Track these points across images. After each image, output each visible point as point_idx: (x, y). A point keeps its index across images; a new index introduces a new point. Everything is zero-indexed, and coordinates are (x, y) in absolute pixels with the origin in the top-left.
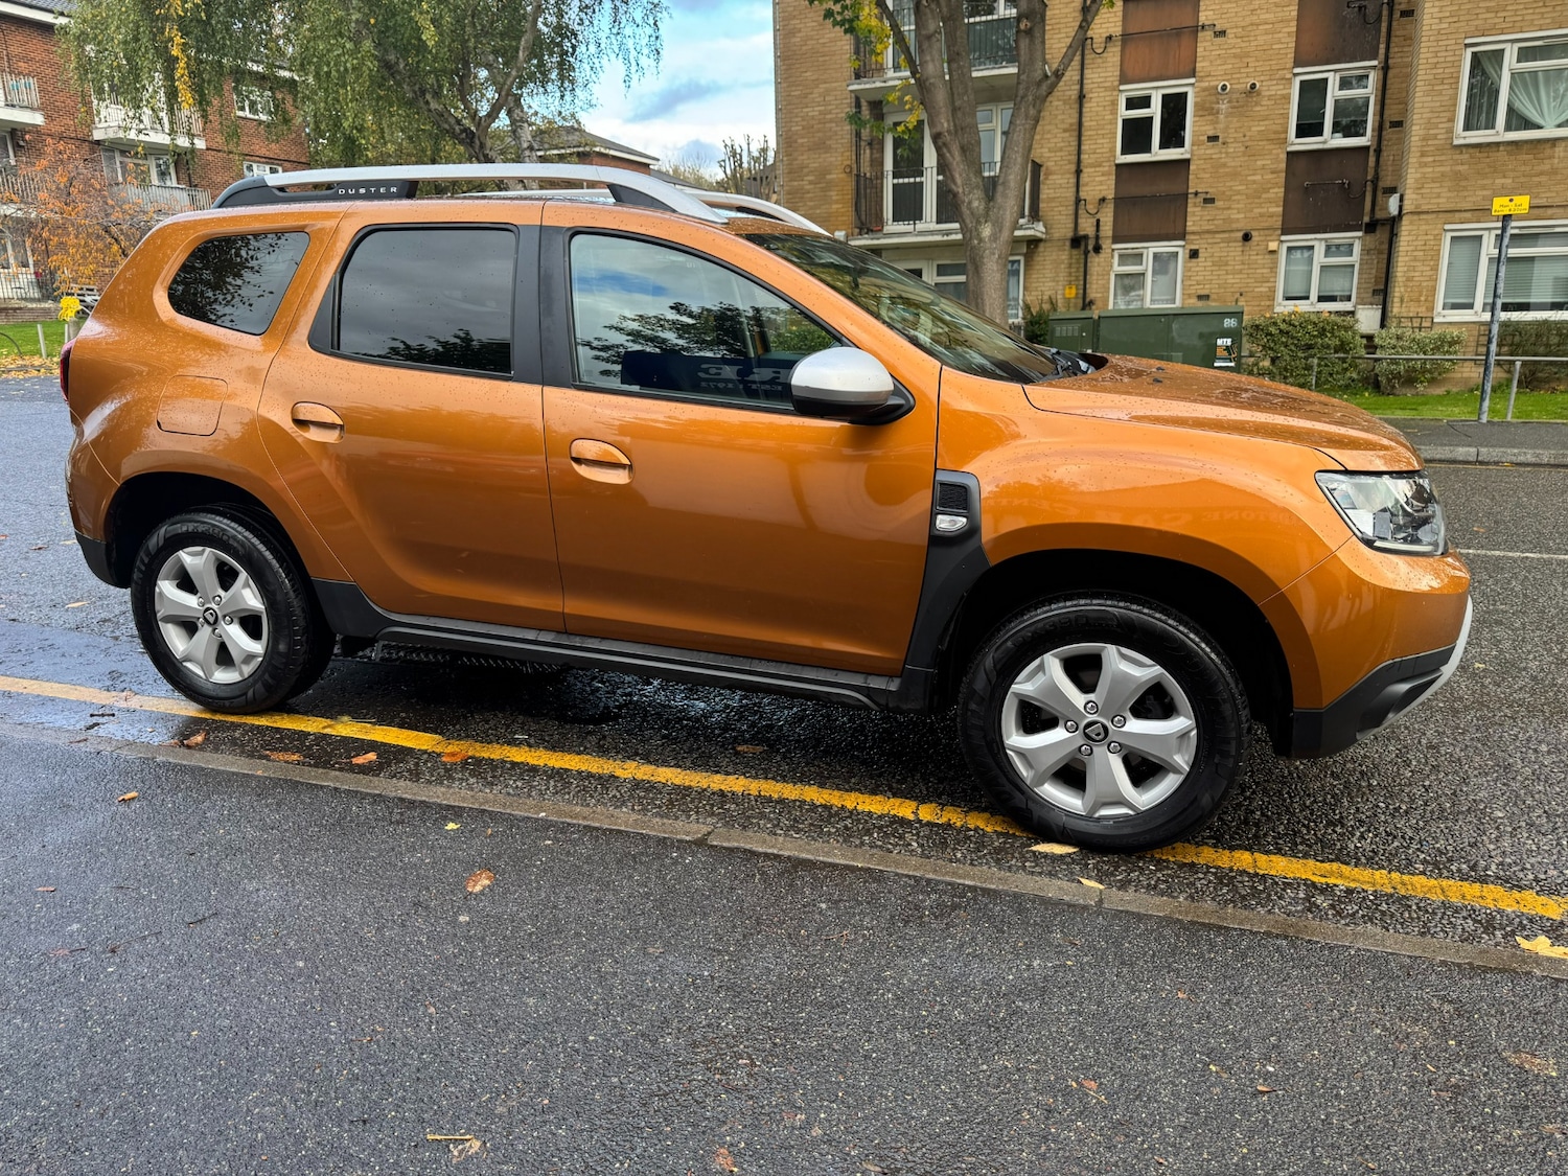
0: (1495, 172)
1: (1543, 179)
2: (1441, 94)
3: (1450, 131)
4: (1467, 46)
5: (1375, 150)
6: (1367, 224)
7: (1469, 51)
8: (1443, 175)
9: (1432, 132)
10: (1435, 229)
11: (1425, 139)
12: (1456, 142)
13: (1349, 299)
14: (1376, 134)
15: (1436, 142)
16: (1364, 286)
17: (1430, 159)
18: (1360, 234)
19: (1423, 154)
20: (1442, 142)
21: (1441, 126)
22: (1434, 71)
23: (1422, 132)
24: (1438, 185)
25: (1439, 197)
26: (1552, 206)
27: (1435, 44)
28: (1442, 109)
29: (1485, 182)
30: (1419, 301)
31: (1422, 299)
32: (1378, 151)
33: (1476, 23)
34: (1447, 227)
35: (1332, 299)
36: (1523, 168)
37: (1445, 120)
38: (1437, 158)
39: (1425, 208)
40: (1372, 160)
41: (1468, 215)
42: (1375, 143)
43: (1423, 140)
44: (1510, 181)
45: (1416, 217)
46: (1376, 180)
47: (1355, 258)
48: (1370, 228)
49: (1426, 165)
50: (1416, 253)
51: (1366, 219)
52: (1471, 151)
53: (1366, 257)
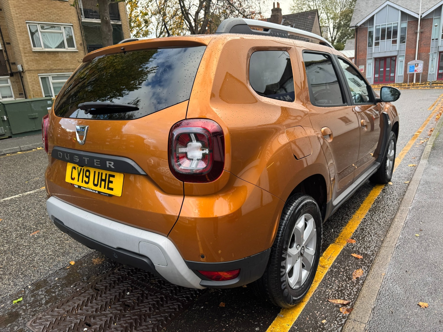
0: (46, 59)
1: (58, 62)
2: (24, 36)
3: (30, 47)
4: (27, 23)
5: (4, 51)
6: (10, 74)
7: (27, 24)
8: (33, 59)
9: (25, 47)
10: (36, 75)
11: (24, 48)
12: (33, 50)
13: (12, 97)
14: (3, 46)
15: (27, 50)
16: (16, 92)
17: (27, 55)
18: (9, 77)
19: (25, 53)
20: (29, 50)
21: (27, 45)
22: (20, 29)
23: (22, 47)
24: (32, 62)
25: (33, 66)
26: (63, 69)
27: (17, 21)
28: (25, 40)
29: (45, 62)
30: (38, 96)
31: (39, 95)
32: (6, 51)
33: (27, 16)
34: (39, 74)
35: (6, 97)
36: (53, 59)
37: (28, 44)
38: (30, 55)
39: (31, 69)
40: (5, 54)
41: (43, 71)
42: (4, 49)
43: (24, 49)
44: (50, 62)
45: (29, 72)
46: (8, 60)
47: (10, 84)
48: (12, 75)
49: (26, 56)
50: (33, 82)
51: (9, 72)
52: (38, 53)
53: (13, 84)
